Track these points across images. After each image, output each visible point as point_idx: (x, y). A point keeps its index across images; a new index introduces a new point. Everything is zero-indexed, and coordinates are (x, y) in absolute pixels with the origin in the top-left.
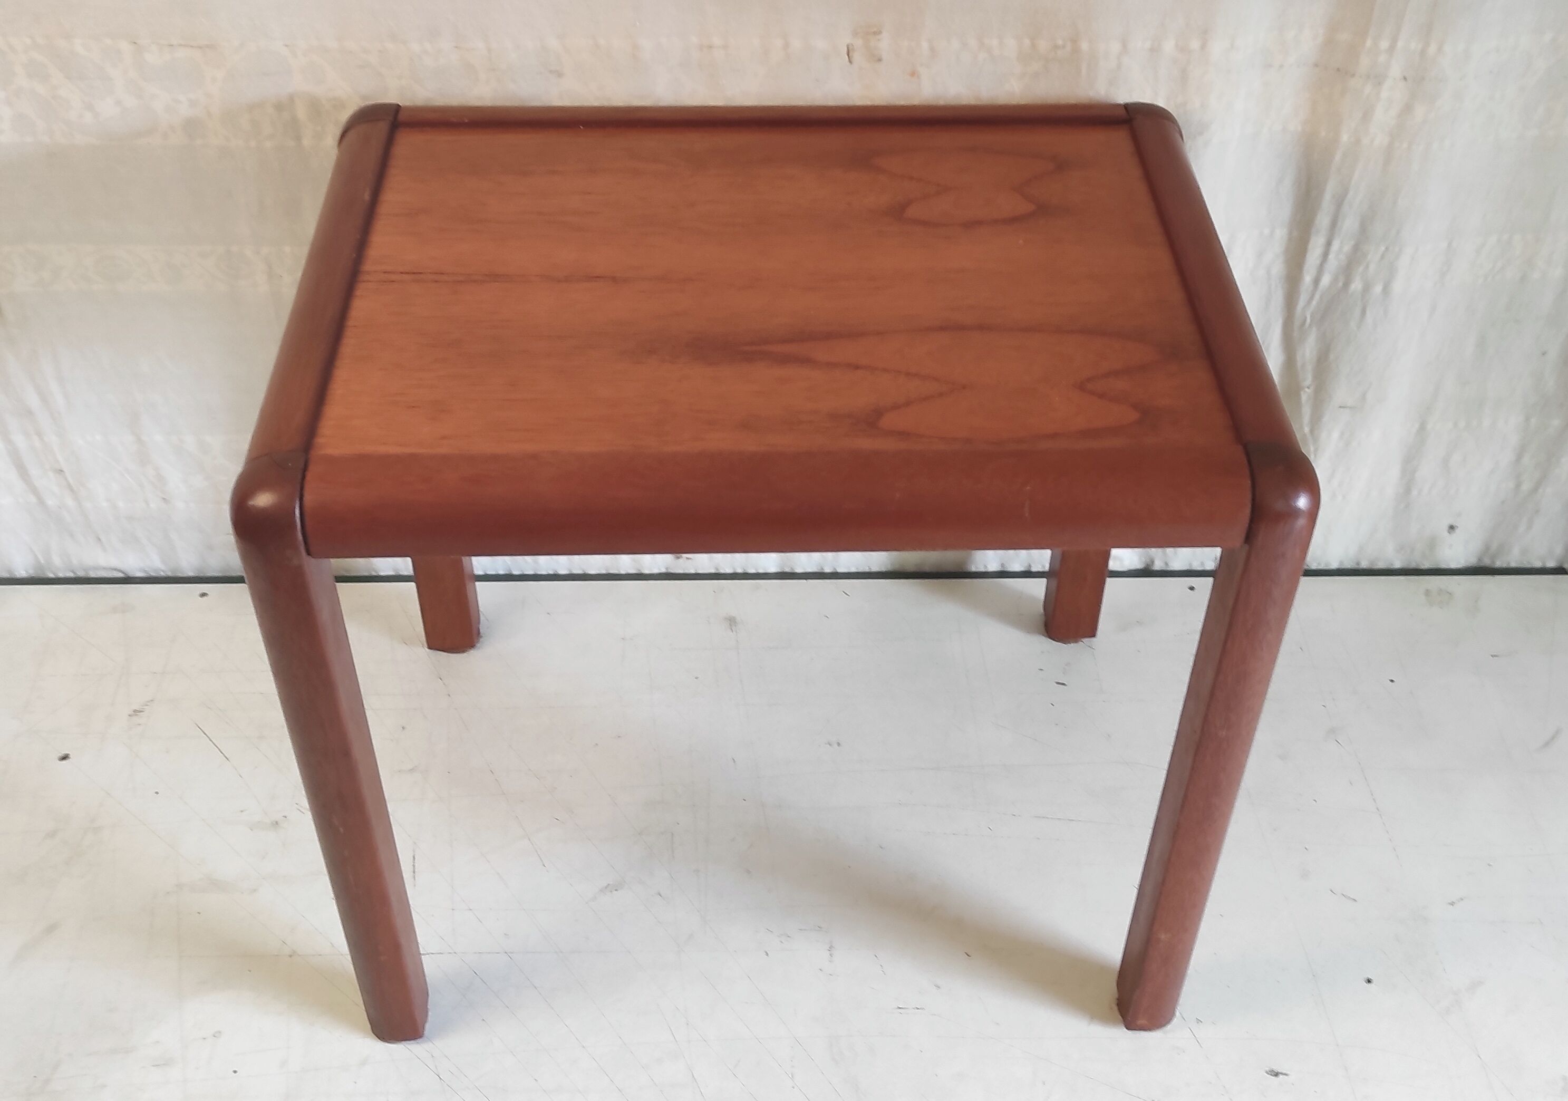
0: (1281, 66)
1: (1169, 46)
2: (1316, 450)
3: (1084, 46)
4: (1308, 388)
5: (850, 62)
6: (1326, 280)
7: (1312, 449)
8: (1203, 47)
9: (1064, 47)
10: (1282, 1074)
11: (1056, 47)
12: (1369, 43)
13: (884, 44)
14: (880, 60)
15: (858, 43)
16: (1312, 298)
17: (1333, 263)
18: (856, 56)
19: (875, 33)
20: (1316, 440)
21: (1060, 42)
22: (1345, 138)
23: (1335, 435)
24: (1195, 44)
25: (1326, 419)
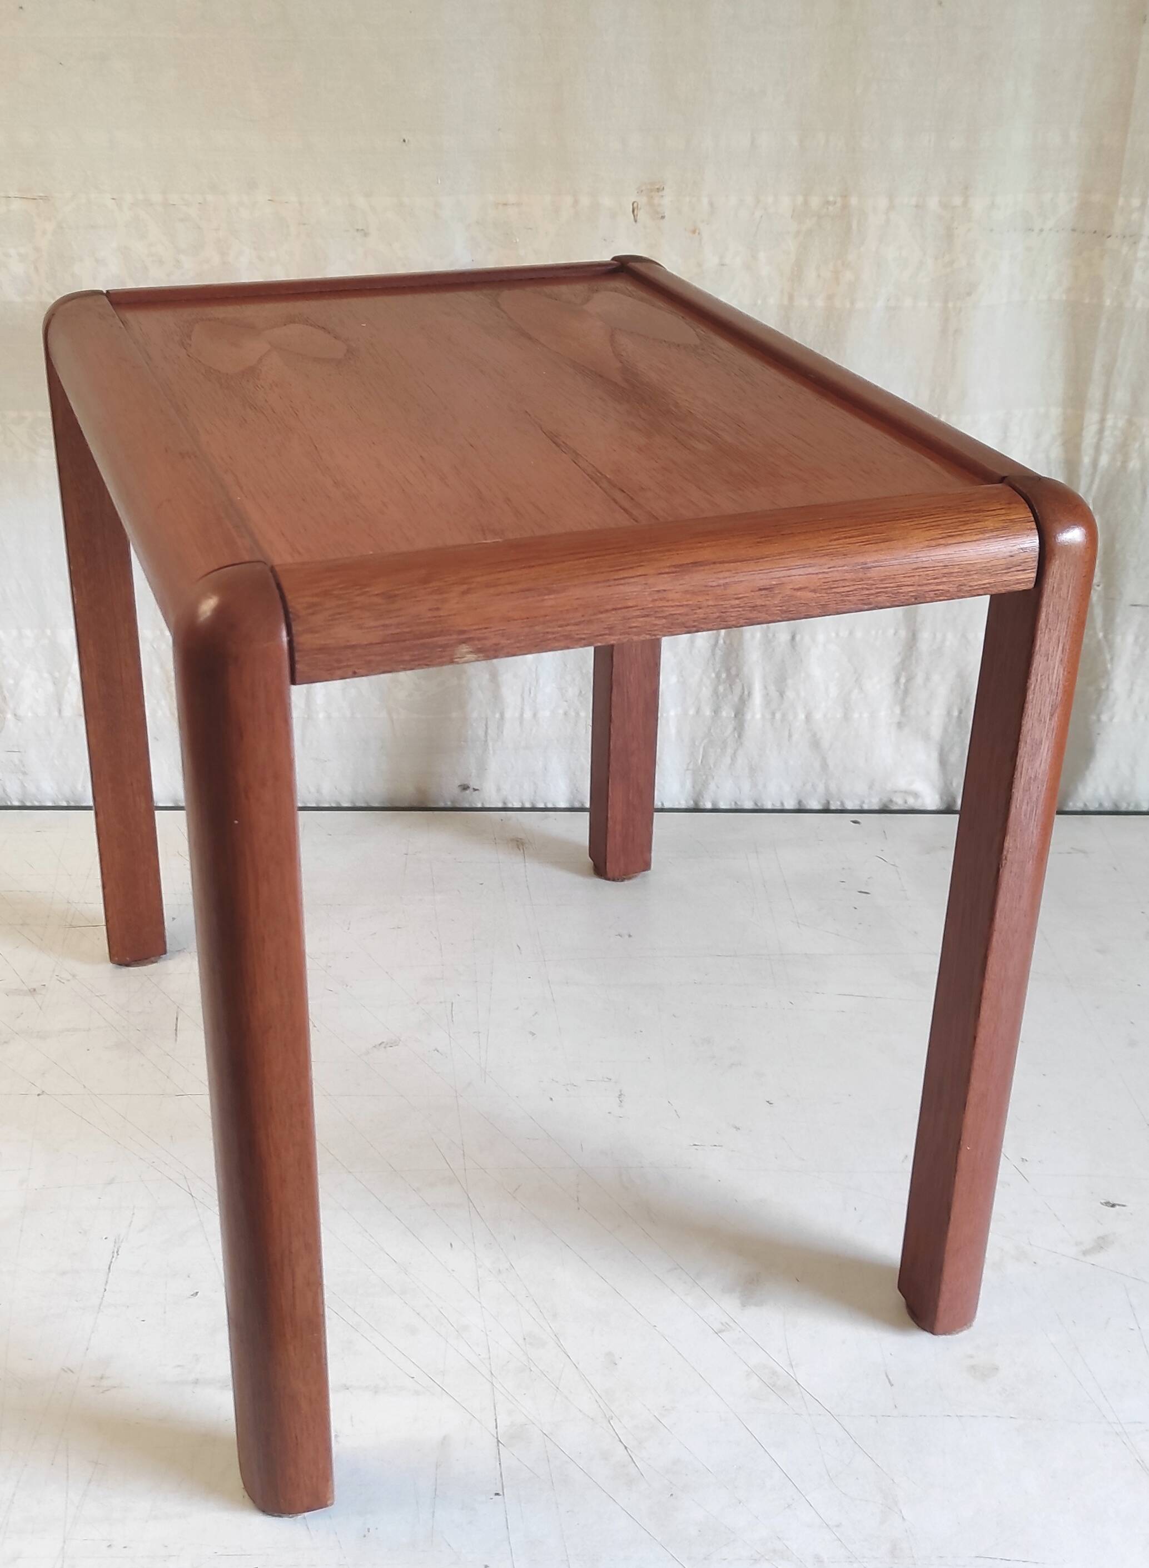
0: (1041, 230)
1: (933, 203)
2: (1112, 659)
3: (854, 201)
4: (1098, 586)
5: (636, 221)
6: (1104, 460)
7: (1108, 657)
8: (965, 203)
9: (835, 203)
10: (1119, 1205)
11: (828, 203)
12: (1121, 201)
13: (667, 201)
14: (663, 217)
15: (643, 200)
16: (1092, 482)
17: (1109, 441)
18: (641, 215)
19: (658, 190)
20: (1111, 646)
21: (831, 199)
22: (1108, 302)
23: (1130, 639)
24: (957, 201)
25: (1118, 620)
